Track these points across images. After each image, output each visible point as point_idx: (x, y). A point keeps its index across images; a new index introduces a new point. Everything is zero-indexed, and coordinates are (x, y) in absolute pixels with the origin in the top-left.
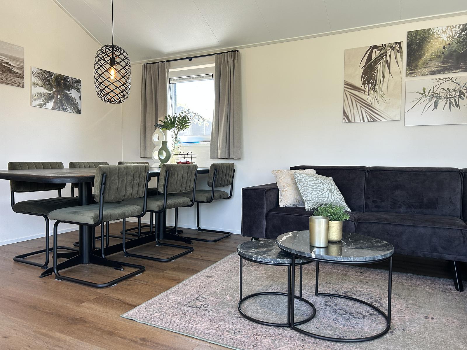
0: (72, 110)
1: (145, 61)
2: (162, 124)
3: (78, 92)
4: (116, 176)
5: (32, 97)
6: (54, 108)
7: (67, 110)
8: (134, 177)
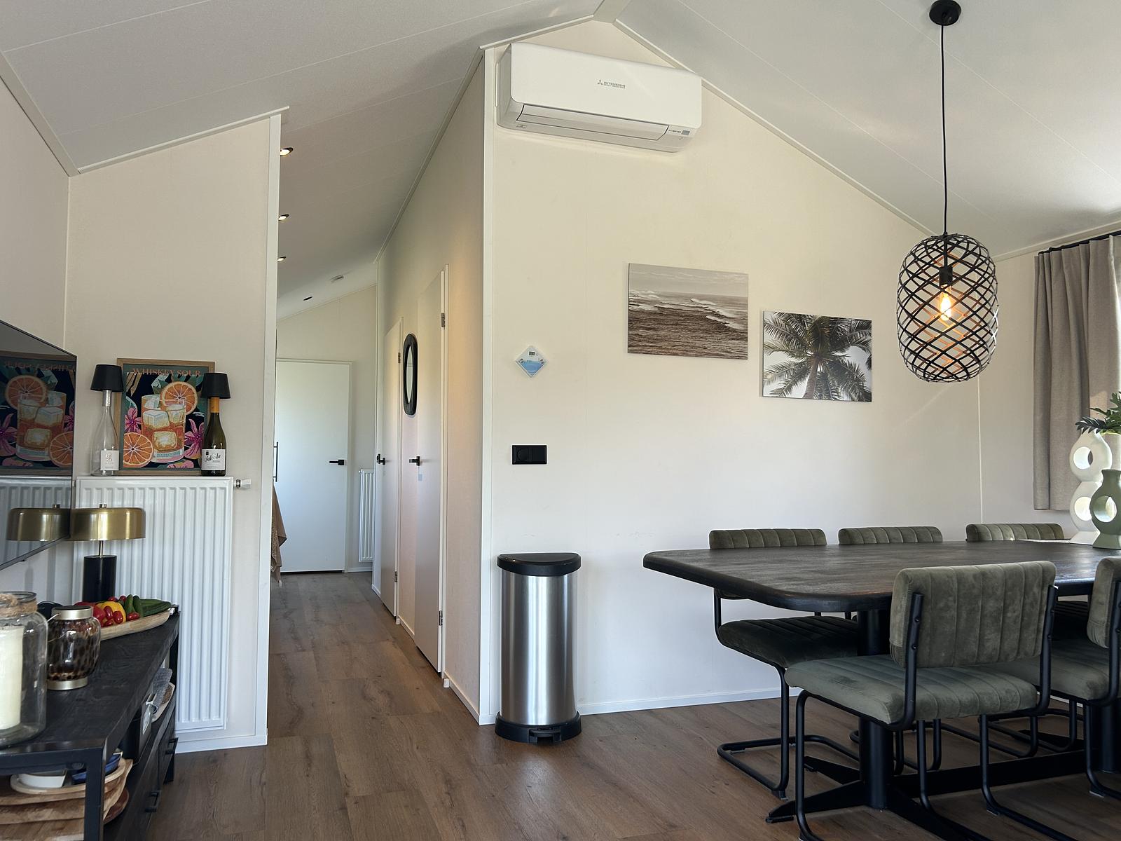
0: (850, 395)
1: (1045, 244)
2: (1103, 418)
3: (864, 349)
4: (951, 599)
5: (763, 377)
6: (808, 396)
7: (839, 396)
8: (1008, 602)
